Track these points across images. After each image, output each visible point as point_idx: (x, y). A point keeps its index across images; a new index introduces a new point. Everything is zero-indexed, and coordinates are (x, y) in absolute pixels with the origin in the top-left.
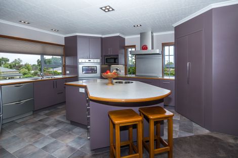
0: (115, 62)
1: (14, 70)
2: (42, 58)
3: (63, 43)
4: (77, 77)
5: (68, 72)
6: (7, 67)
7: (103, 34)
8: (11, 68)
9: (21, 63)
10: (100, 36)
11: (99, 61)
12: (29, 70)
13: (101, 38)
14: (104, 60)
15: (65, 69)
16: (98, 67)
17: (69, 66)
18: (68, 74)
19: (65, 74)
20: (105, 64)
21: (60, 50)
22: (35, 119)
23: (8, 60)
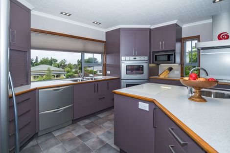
0: (169, 60)
1: (61, 69)
2: (83, 56)
3: (104, 39)
4: (119, 78)
5: (109, 72)
6: (56, 66)
7: (152, 24)
8: (59, 67)
9: (66, 63)
10: (148, 26)
11: (146, 58)
12: (71, 69)
13: (150, 30)
14: (153, 57)
15: (105, 68)
16: (145, 65)
17: (110, 66)
18: (109, 75)
19: (105, 74)
20: (153, 63)
21: (101, 47)
22: (73, 132)
23: (57, 61)
